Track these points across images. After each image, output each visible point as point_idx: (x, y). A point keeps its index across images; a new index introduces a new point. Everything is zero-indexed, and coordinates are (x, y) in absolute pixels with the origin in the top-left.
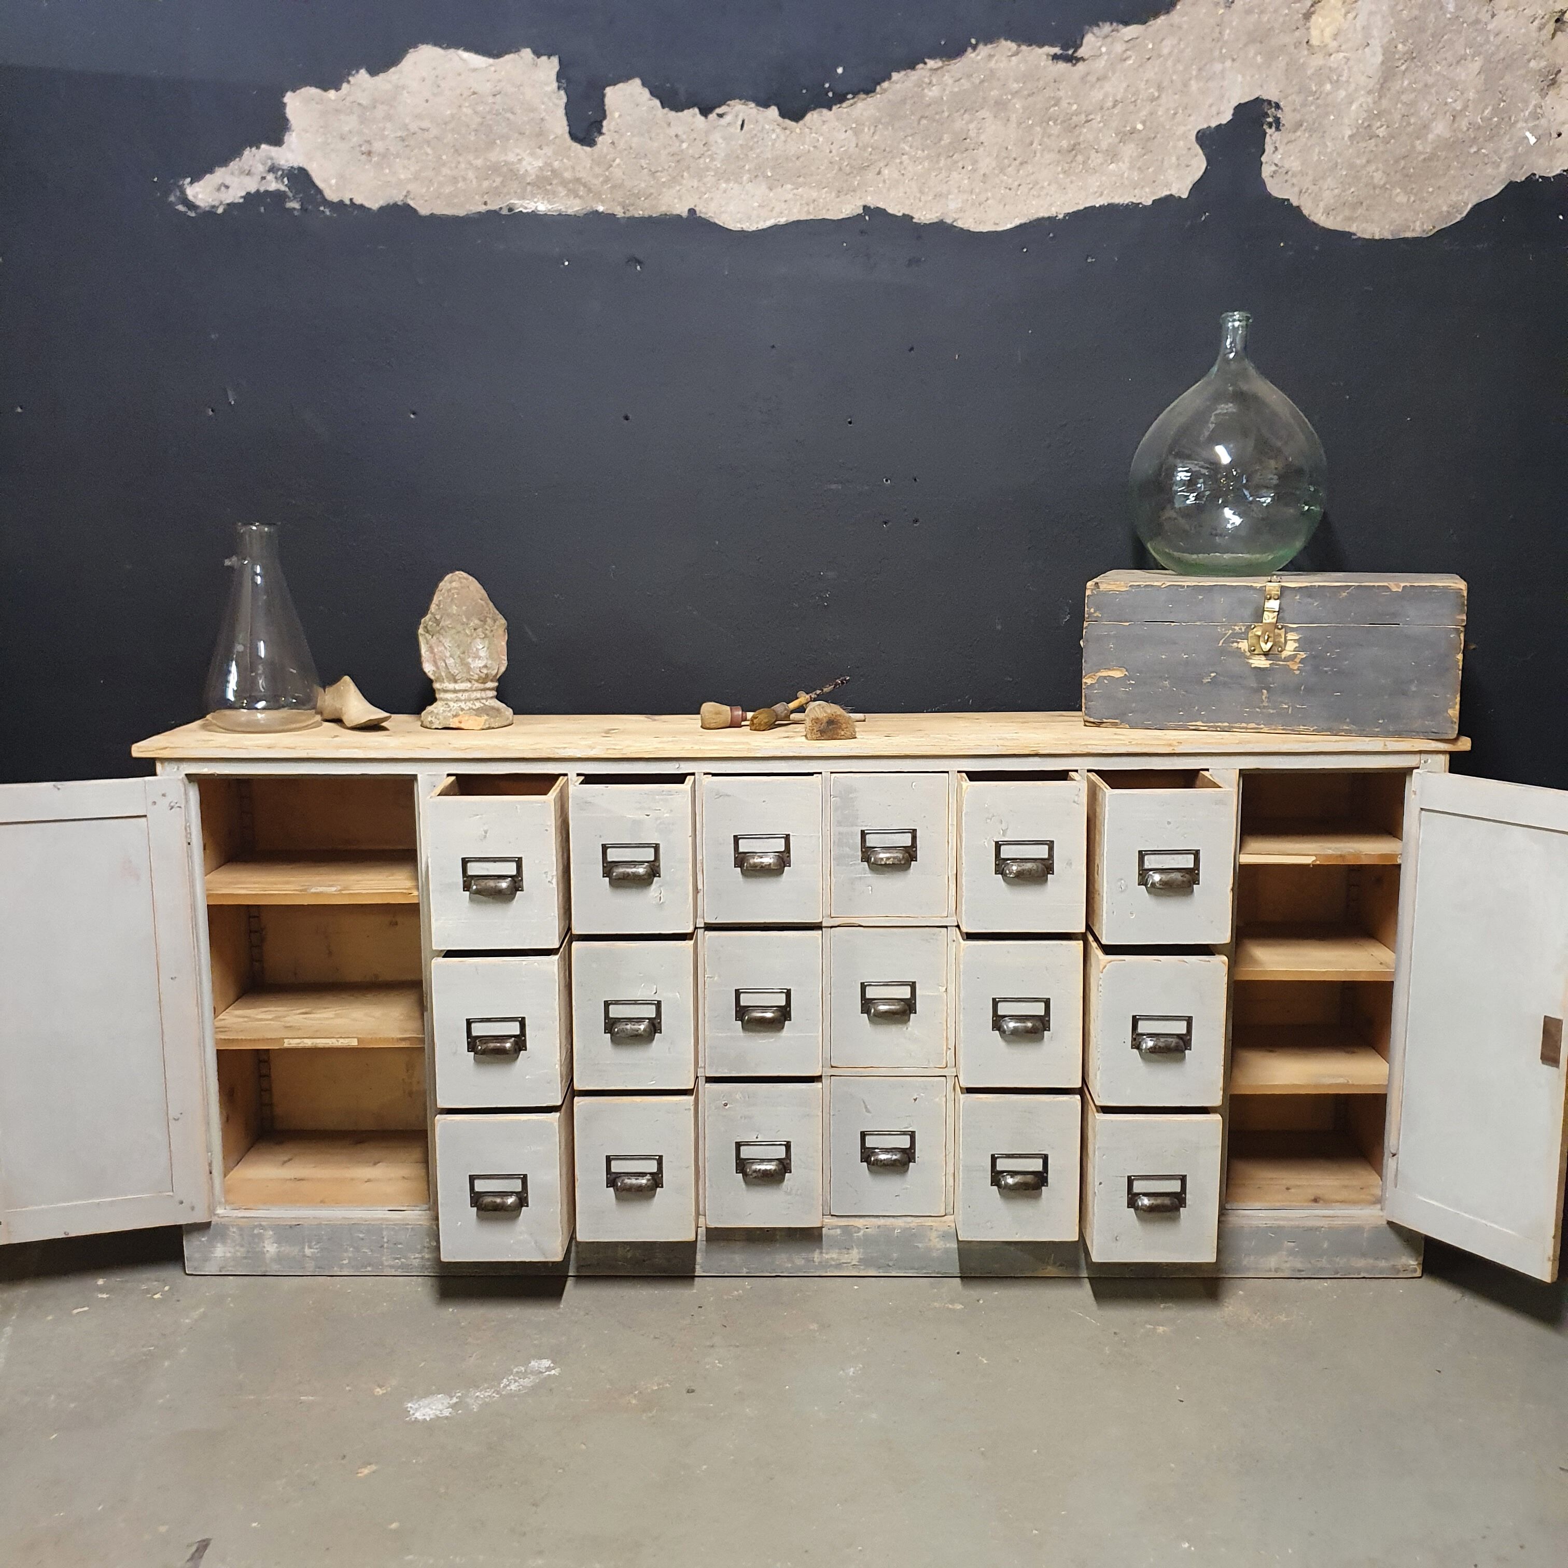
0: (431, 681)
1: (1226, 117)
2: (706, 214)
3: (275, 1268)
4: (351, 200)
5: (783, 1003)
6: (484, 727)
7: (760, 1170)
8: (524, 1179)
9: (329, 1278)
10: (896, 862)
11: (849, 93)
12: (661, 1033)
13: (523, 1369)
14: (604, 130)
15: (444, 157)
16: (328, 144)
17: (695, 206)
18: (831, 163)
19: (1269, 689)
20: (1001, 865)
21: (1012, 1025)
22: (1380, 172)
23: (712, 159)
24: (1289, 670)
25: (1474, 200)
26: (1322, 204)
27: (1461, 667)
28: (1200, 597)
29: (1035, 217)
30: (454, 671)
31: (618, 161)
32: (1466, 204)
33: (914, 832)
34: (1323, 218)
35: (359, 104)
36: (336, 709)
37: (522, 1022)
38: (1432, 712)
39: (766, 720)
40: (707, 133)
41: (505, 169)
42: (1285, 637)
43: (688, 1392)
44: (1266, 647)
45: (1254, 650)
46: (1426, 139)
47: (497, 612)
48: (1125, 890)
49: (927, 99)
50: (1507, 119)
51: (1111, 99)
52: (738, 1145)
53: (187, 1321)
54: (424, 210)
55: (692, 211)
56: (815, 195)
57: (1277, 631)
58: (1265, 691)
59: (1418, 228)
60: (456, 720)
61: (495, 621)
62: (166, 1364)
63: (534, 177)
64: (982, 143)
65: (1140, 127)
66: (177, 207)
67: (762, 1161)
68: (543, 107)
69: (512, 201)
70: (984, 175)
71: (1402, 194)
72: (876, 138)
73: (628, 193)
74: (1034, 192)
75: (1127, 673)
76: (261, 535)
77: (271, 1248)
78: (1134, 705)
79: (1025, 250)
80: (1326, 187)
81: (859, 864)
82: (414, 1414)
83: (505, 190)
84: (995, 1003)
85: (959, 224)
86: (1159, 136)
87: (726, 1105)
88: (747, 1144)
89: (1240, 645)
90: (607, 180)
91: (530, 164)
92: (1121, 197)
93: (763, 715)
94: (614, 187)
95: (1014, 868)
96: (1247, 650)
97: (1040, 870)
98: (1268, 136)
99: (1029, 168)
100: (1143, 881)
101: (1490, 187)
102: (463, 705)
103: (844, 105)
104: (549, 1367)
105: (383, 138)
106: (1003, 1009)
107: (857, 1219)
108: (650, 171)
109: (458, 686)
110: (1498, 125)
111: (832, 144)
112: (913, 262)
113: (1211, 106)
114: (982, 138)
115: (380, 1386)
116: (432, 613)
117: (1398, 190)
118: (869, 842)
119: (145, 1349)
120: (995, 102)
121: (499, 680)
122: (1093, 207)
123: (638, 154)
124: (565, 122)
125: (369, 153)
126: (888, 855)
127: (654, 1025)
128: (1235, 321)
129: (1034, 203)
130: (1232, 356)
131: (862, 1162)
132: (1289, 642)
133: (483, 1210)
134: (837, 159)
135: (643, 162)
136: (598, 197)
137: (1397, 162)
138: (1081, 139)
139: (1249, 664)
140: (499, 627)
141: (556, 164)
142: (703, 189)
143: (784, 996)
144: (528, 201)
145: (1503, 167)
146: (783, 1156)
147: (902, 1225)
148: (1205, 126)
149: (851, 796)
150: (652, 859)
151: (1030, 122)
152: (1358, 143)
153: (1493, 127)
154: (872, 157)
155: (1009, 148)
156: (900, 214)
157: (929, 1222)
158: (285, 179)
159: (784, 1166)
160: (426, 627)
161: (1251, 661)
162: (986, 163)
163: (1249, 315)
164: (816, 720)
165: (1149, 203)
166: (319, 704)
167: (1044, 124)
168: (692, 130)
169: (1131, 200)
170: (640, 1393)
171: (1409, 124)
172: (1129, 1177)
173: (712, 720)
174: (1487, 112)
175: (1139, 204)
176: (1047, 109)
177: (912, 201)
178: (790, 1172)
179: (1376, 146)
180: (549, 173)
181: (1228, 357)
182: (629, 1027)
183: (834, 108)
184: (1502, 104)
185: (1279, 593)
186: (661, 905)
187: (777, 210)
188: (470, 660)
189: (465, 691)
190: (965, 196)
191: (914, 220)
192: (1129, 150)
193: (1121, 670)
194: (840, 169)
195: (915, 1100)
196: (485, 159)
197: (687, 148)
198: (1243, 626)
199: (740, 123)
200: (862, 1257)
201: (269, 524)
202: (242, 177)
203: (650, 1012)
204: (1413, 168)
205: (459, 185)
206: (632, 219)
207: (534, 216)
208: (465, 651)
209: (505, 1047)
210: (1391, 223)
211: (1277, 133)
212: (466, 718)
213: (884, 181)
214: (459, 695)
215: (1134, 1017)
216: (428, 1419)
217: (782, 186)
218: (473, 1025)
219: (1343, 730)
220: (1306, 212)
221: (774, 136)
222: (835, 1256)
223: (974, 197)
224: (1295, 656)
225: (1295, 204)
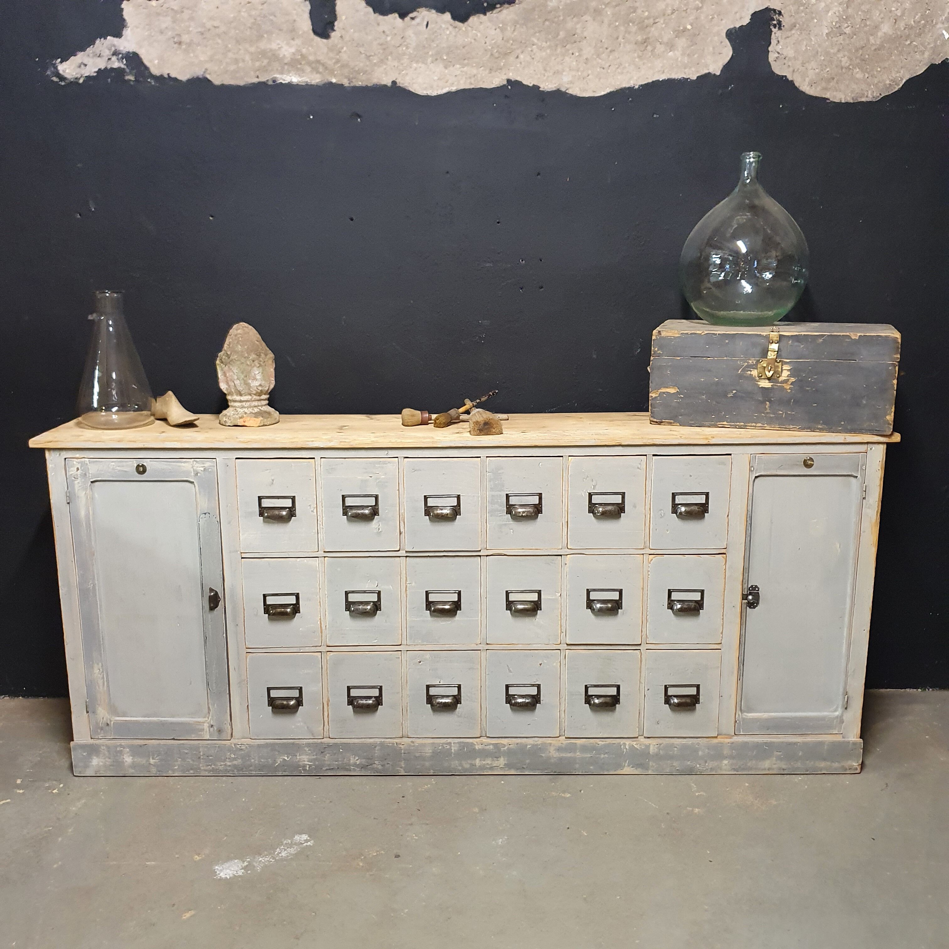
0: (225, 394)
1: (746, 20)
2: (403, 84)
3: (131, 772)
4: (168, 74)
5: (456, 599)
6: (260, 425)
7: (441, 702)
8: (300, 689)
9: (166, 778)
10: (529, 514)
11: (498, 4)
12: (380, 610)
13: (290, 841)
14: (335, 28)
15: (230, 46)
16: (153, 36)
17: (396, 79)
18: (486, 50)
19: (770, 401)
20: (592, 508)
21: (599, 606)
22: (846, 58)
23: (407, 48)
24: (782, 388)
25: (907, 77)
26: (807, 80)
27: (895, 389)
28: (727, 341)
29: (618, 87)
30: (240, 388)
31: (345, 49)
32: (902, 79)
33: (540, 495)
34: (808, 88)
35: (172, 9)
36: (164, 413)
37: (297, 596)
38: (876, 417)
39: (444, 421)
40: (404, 30)
41: (270, 54)
42: (782, 368)
43: (396, 857)
44: (769, 374)
45: (761, 376)
46: (877, 35)
47: (268, 349)
48: (663, 516)
49: (549, 7)
50: (930, 22)
51: (670, 8)
52: (428, 687)
53: (74, 809)
54: (217, 81)
55: (394, 83)
56: (475, 71)
57: (776, 364)
58: (768, 403)
59: (870, 95)
60: (242, 420)
61: (266, 355)
62: (60, 839)
63: (289, 59)
64: (585, 38)
65: (689, 27)
66: (52, 79)
67: (443, 697)
68: (295, 12)
69: (275, 76)
70: (586, 59)
71: (860, 72)
72: (515, 34)
73: (351, 70)
74: (619, 70)
75: (678, 390)
76: (112, 299)
77: (128, 759)
78: (683, 410)
79: (613, 109)
80: (810, 68)
81: (505, 515)
82: (219, 874)
83: (270, 68)
84: (588, 592)
85: (570, 92)
86: (701, 34)
87: (420, 662)
88: (434, 686)
89: (752, 373)
90: (338, 61)
91: (286, 51)
92: (676, 74)
93: (442, 417)
94: (343, 66)
95: (601, 509)
96: (756, 376)
97: (616, 510)
98: (773, 33)
99: (616, 54)
100: (674, 511)
101: (918, 68)
102: (246, 410)
103: (494, 12)
104: (307, 839)
105: (189, 32)
106: (593, 596)
107: (503, 739)
108: (366, 55)
109: (243, 398)
110: (924, 26)
111: (486, 37)
112: (540, 116)
113: (736, 13)
114: (585, 34)
115: (198, 854)
116: (225, 350)
117: (858, 70)
118: (511, 502)
119: (47, 829)
120: (594, 10)
121: (270, 394)
122: (658, 81)
123: (358, 44)
124: (309, 23)
125: (180, 43)
126: (524, 510)
127: (376, 605)
128: (751, 158)
129: (619, 77)
130: (748, 181)
131: (506, 703)
132: (784, 371)
133: (276, 708)
134: (490, 48)
135: (362, 50)
136: (332, 72)
137: (857, 50)
138: (650, 35)
139: (758, 385)
140: (269, 359)
141: (304, 51)
142: (401, 68)
143: (456, 595)
144: (285, 76)
145: (927, 54)
146: (456, 693)
147: (532, 743)
148: (732, 27)
149: (499, 472)
150: (374, 504)
151: (617, 24)
152: (832, 38)
153: (920, 27)
154: (514, 47)
155: (603, 41)
156: (531, 85)
157: (549, 741)
158: (124, 60)
159: (457, 700)
160: (221, 360)
161: (759, 383)
162: (588, 51)
163: (760, 155)
164: (477, 423)
165: (695, 78)
166: (152, 408)
167: (626, 25)
168: (394, 28)
169: (683, 76)
170: (365, 857)
171: (866, 25)
172: (665, 686)
173: (409, 420)
174: (917, 17)
175: (688, 79)
176: (629, 15)
177: (539, 76)
178: (461, 704)
179: (844, 40)
180: (300, 57)
181: (746, 182)
182: (360, 607)
183: (488, 14)
184: (928, 12)
185: (778, 339)
186: (379, 533)
187: (450, 82)
188: (250, 381)
189: (247, 401)
190: (574, 73)
191: (540, 89)
192: (682, 42)
193: (675, 388)
194: (492, 55)
195: (541, 664)
196: (257, 47)
197: (390, 40)
198: (755, 360)
199: (425, 23)
200: (506, 763)
201: (117, 293)
202: (95, 58)
203: (374, 598)
204: (868, 55)
205: (240, 65)
206: (355, 89)
207: (290, 85)
208: (247, 375)
209: (287, 611)
210: (852, 92)
211: (779, 31)
212: (249, 419)
213: (521, 63)
214: (244, 404)
215: (669, 590)
216: (228, 878)
217: (454, 66)
218: (267, 598)
219: (818, 429)
220: (797, 84)
221: (448, 32)
222: (489, 762)
223: (580, 74)
224: (788, 380)
225: (790, 78)
